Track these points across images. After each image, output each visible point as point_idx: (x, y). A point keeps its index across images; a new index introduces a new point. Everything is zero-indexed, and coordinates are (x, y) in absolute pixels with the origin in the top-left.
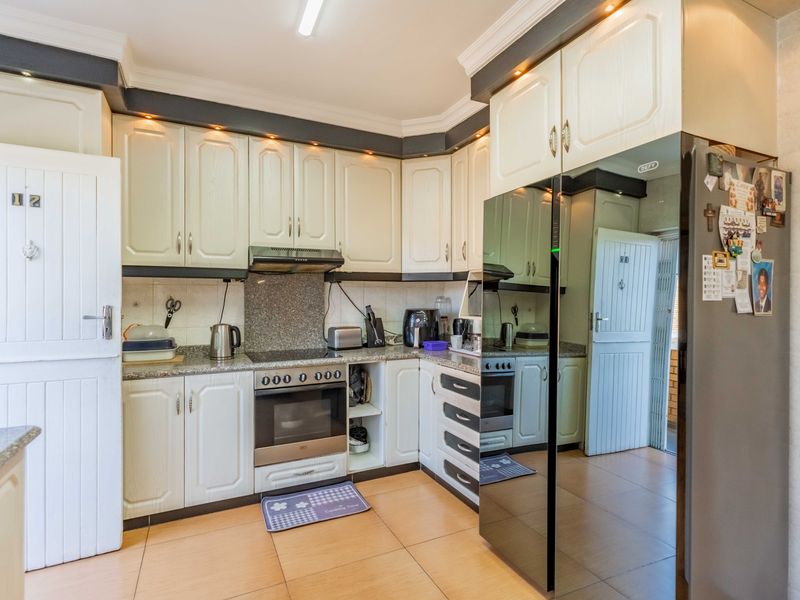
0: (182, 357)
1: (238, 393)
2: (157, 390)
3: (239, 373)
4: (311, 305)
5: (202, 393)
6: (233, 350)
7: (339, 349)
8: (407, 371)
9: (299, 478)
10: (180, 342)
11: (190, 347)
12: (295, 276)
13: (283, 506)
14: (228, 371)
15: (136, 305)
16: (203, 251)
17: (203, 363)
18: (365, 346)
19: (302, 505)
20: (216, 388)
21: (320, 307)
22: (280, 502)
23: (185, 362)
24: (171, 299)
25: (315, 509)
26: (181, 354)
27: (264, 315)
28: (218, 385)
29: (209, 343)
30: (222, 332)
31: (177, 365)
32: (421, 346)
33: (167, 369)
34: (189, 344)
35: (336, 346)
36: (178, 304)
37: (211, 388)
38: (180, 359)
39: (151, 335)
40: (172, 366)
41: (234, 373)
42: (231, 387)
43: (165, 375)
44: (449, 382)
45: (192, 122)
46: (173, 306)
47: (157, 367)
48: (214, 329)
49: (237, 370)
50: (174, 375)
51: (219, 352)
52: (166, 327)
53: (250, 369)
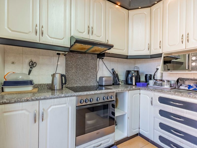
0: (37, 89)
1: (68, 109)
2: (22, 110)
3: (69, 98)
5: (49, 110)
6: (62, 86)
8: (136, 95)
10: (36, 82)
11: (40, 84)
12: (86, 55)
14: (63, 97)
15: (13, 63)
16: (49, 36)
17: (48, 92)
18: (113, 84)
20: (57, 106)
21: (95, 68)
23: (39, 92)
24: (32, 61)
26: (36, 88)
27: (74, 71)
28: (58, 105)
29: (51, 83)
30: (58, 77)
31: (34, 93)
32: (136, 84)
33: (29, 96)
34: (40, 83)
35: (104, 84)
36: (35, 64)
37: (55, 107)
38: (36, 90)
39: (20, 78)
40: (32, 94)
41: (66, 98)
42: (65, 105)
43: (28, 100)
44: (162, 100)
46: (32, 65)
47: (23, 95)
48: (53, 76)
49: (68, 96)
50: (33, 100)
51: (56, 87)
52: (29, 74)
53: (74, 96)
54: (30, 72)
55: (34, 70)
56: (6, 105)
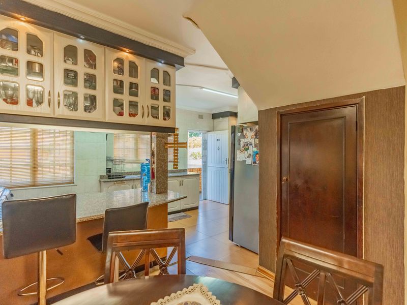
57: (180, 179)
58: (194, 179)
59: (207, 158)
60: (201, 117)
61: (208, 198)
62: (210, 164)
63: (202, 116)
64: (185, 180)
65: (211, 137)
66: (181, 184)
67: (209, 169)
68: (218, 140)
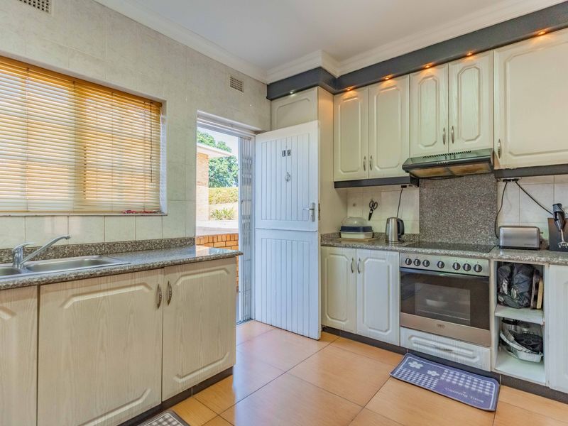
1: (389, 267)
3: (389, 252)
4: (480, 205)
5: (366, 262)
7: (504, 248)
9: (437, 351)
10: (376, 229)
11: (382, 233)
13: (419, 366)
14: (381, 250)
15: (354, 205)
16: (378, 167)
19: (434, 373)
20: (374, 260)
21: (493, 205)
22: (419, 363)
24: (372, 201)
25: (440, 381)
27: (434, 213)
34: (382, 231)
35: (501, 245)
36: (376, 205)
37: (371, 260)
42: (384, 261)
43: (346, 247)
45: (370, 82)
46: (373, 206)
48: (388, 220)
49: (387, 250)
50: (350, 247)
51: (390, 237)
52: (369, 219)
53: (396, 251)
54: (370, 215)
55: (375, 213)
56: (332, 248)
57: (159, 279)
58: (219, 272)
59: (253, 207)
60: (237, 84)
61: (258, 314)
62: (261, 223)
63: (241, 83)
64: (182, 281)
65: (267, 148)
66: (163, 298)
67: (259, 235)
68: (287, 153)
